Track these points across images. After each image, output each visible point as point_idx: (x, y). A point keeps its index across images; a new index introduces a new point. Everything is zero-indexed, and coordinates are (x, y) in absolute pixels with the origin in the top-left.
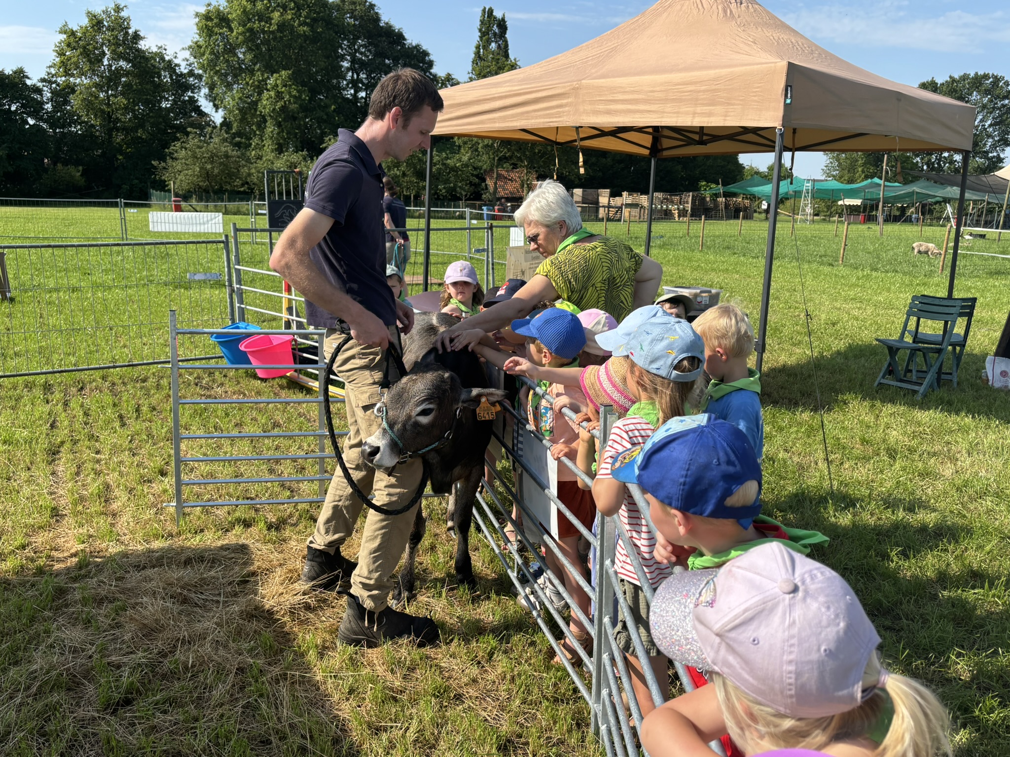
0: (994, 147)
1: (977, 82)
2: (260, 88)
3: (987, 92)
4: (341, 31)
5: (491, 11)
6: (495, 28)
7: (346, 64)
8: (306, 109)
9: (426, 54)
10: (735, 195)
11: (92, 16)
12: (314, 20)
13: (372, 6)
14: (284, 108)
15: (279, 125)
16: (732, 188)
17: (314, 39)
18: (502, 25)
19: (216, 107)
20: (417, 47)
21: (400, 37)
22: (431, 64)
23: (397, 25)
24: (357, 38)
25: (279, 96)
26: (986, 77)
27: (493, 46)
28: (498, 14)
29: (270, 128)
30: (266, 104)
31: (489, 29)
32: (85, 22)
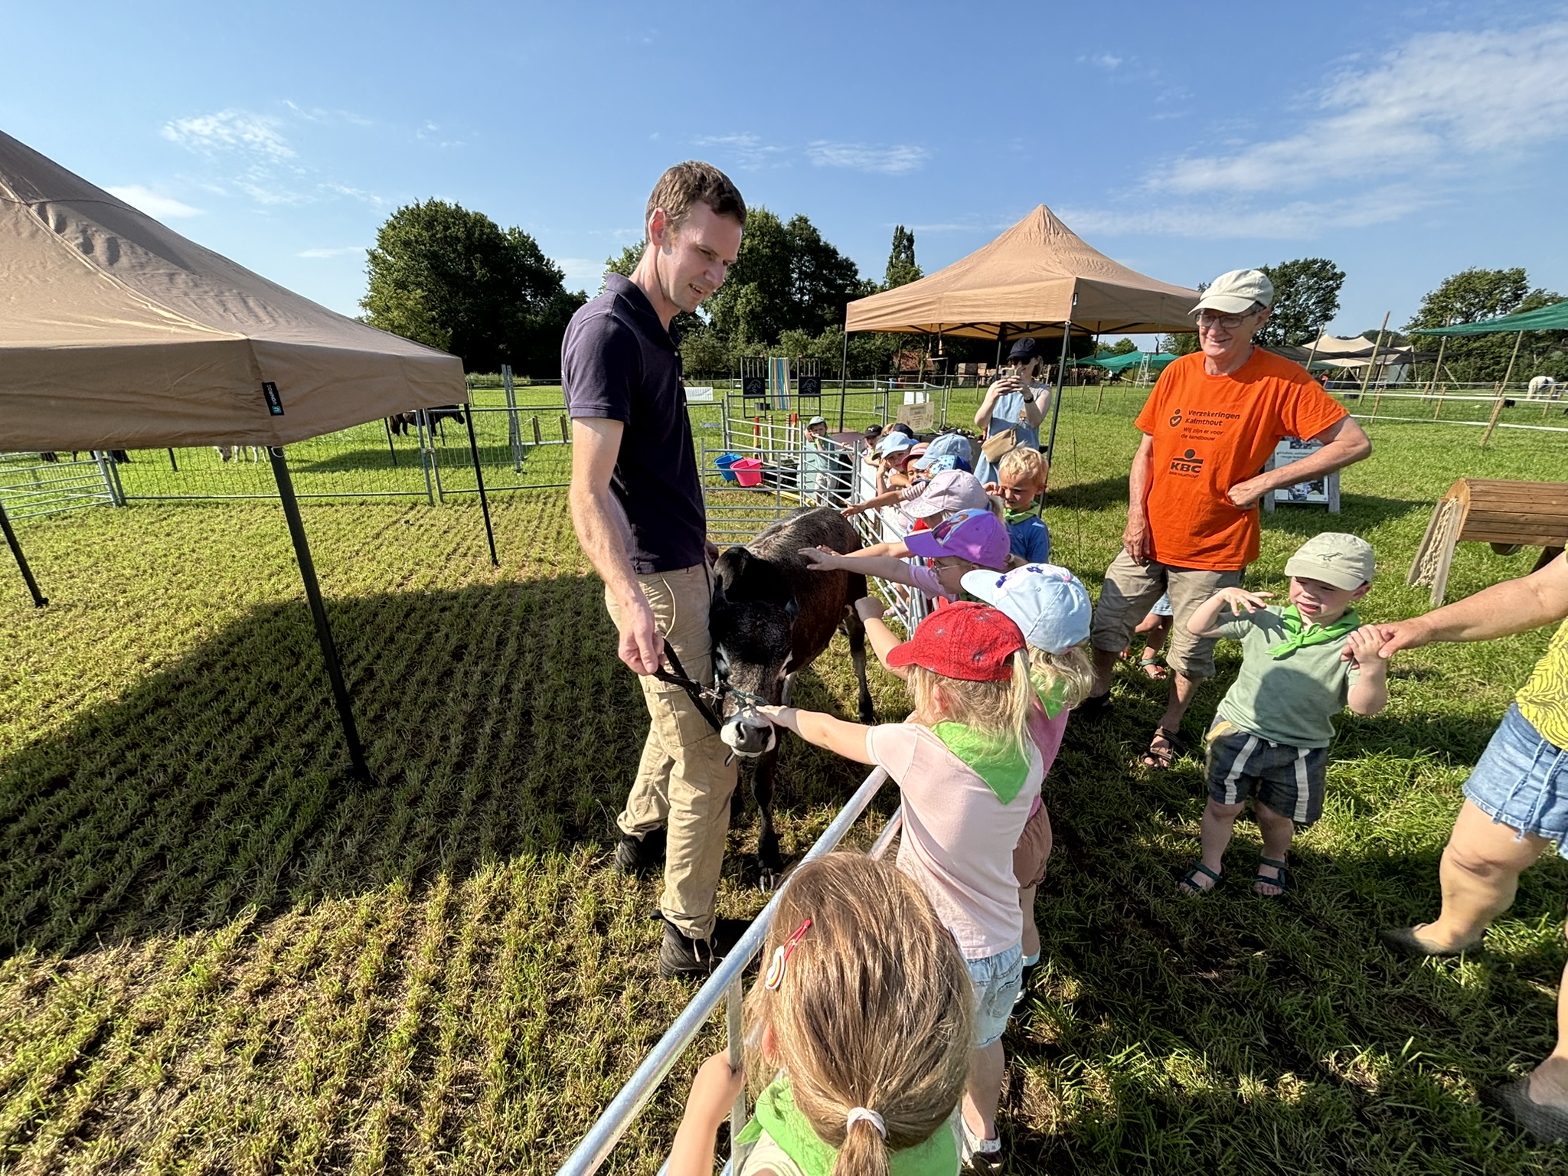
0: (1315, 322)
1: (1306, 267)
2: (736, 296)
3: (1314, 275)
4: (792, 250)
5: (902, 229)
6: (905, 242)
7: (795, 276)
8: (767, 310)
9: (853, 264)
10: (1087, 366)
11: (626, 251)
12: (773, 244)
13: (815, 230)
14: (752, 311)
15: (748, 323)
16: (1084, 361)
17: (773, 258)
18: (911, 240)
19: (706, 311)
20: (847, 260)
21: (835, 252)
22: (856, 272)
23: (832, 244)
24: (803, 255)
25: (749, 302)
26: (1315, 262)
27: (903, 256)
28: (907, 231)
29: (742, 326)
30: (740, 308)
31: (900, 243)
32: (622, 256)
